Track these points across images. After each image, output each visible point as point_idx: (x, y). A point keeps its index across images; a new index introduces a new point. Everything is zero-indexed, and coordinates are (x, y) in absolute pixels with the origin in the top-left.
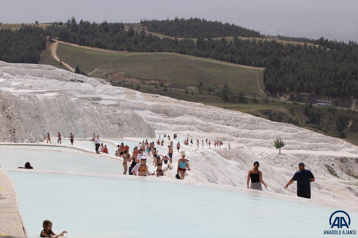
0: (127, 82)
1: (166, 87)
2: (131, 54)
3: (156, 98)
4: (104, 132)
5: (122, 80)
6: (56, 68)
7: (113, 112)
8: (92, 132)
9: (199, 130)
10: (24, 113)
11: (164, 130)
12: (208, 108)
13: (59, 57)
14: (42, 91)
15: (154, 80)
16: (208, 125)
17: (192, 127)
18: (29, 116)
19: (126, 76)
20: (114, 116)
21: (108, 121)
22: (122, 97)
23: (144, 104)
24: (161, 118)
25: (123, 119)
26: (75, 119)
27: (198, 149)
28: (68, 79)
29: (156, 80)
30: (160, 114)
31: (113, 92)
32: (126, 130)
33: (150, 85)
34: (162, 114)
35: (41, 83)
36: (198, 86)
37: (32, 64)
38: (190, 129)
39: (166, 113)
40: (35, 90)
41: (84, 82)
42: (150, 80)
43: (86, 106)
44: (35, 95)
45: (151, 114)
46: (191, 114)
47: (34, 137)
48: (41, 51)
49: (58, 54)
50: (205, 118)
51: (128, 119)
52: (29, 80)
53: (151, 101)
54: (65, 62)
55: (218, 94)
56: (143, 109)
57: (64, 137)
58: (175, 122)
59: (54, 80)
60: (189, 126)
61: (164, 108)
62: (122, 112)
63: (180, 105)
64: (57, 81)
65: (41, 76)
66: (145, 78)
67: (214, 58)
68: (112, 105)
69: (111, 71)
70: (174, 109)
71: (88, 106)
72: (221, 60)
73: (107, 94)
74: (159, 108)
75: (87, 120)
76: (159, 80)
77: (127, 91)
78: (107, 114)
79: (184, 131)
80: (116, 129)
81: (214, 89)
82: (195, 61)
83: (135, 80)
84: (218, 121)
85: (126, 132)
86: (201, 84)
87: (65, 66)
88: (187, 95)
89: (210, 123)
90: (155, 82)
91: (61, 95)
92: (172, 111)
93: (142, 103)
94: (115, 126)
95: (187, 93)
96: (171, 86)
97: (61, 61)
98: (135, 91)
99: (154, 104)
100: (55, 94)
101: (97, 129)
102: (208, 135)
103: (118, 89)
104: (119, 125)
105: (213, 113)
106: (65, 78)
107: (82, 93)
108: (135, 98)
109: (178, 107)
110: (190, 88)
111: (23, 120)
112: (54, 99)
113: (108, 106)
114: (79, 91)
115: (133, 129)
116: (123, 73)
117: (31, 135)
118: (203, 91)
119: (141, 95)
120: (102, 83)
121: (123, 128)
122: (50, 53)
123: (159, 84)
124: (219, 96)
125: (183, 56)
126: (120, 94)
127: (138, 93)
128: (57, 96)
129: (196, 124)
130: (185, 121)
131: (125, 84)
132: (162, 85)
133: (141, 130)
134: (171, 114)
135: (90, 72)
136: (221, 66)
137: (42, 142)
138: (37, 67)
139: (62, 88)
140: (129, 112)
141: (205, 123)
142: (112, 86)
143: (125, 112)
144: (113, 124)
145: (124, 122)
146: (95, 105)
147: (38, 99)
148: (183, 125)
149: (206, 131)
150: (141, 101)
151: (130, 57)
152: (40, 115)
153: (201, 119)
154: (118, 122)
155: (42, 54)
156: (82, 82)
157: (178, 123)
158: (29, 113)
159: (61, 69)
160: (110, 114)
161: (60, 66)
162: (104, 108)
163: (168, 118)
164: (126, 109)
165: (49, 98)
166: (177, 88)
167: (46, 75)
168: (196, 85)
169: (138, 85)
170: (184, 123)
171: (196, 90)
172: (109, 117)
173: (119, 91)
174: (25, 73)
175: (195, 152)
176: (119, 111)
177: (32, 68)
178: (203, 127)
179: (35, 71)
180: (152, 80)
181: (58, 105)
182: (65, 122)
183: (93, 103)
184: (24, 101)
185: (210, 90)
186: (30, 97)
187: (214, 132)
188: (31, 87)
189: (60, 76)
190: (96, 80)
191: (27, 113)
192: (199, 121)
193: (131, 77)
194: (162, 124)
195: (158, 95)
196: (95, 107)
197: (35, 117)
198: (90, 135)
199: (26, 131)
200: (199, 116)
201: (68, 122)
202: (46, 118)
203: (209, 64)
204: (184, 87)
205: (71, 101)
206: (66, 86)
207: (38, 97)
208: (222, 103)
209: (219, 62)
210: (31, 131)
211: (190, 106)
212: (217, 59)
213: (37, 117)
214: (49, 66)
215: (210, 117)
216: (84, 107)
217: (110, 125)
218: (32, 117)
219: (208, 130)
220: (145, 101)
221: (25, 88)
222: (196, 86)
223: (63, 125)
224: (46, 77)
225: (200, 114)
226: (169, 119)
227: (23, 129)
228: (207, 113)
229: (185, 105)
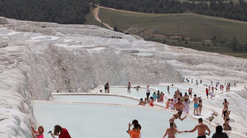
0: (156, 37)
1: (187, 41)
2: (158, 15)
3: (181, 50)
4: (144, 80)
5: (151, 36)
6: (99, 27)
7: (151, 62)
8: (134, 79)
9: (216, 75)
10: (77, 66)
11: (188, 75)
12: (223, 57)
13: (101, 19)
14: (92, 46)
15: (177, 35)
16: (224, 71)
17: (211, 72)
18: (81, 68)
19: (154, 33)
20: (151, 66)
21: (147, 70)
22: (153, 50)
23: (172, 55)
24: (185, 66)
25: (159, 68)
26: (120, 69)
27: (223, 92)
28: (109, 36)
29: (179, 35)
30: (184, 62)
31: (146, 46)
32: (161, 77)
33: (174, 39)
34: (186, 63)
35: (88, 39)
36: (213, 39)
37: (80, 25)
38: (209, 74)
39: (190, 61)
40: (85, 45)
41: (122, 38)
42: (174, 35)
43: (128, 58)
44: (86, 50)
45: (177, 63)
46: (209, 62)
47: (86, 86)
48: (87, 15)
49: (100, 16)
50: (220, 65)
51: (162, 68)
52: (78, 38)
53: (176, 52)
54: (105, 23)
55: (228, 46)
56: (171, 59)
57: (112, 85)
58: (196, 69)
59: (98, 37)
60: (208, 72)
61: (188, 58)
62: (157, 62)
63: (201, 55)
64: (100, 38)
65: (87, 34)
66: (170, 34)
67: (224, 17)
68: (148, 57)
69: (142, 29)
70: (196, 58)
71: (130, 58)
72: (230, 18)
73: (141, 47)
74: (184, 58)
75: (130, 70)
76: (181, 36)
77: (157, 44)
78: (145, 64)
79: (204, 76)
80: (153, 77)
81: (225, 41)
82: (209, 19)
83: (162, 36)
84: (232, 67)
85: (161, 78)
86: (215, 38)
87: (105, 26)
88: (204, 47)
89: (225, 69)
90: (178, 37)
91: (107, 49)
92: (194, 60)
93: (169, 54)
94: (152, 74)
95: (204, 45)
96: (191, 40)
97: (102, 22)
98: (164, 44)
99: (179, 54)
100: (103, 48)
101: (138, 77)
102: (224, 79)
103: (150, 43)
104: (156, 73)
105: (227, 61)
106: (106, 35)
107: (121, 47)
108: (164, 50)
109: (199, 56)
110: (206, 41)
111: (76, 72)
112: (102, 53)
113: (146, 57)
114: (119, 46)
115: (166, 76)
116: (152, 30)
117: (84, 85)
118: (217, 43)
119: (169, 47)
120: (137, 38)
121: (158, 76)
122: (93, 17)
123: (181, 39)
124: (230, 47)
125: (200, 16)
126: (151, 47)
127: (166, 46)
128: (104, 50)
129: (213, 70)
130: (205, 67)
131: (154, 39)
132: (183, 39)
133: (173, 77)
134: (193, 62)
135: (126, 30)
136: (230, 23)
137: (93, 90)
138: (84, 27)
139: (104, 43)
140: (163, 62)
141: (221, 69)
142: (145, 41)
143: (160, 62)
144: (151, 72)
145: (159, 70)
146: (135, 57)
147: (88, 53)
148: (204, 71)
149: (222, 75)
150: (169, 53)
151: (157, 17)
152: (90, 67)
153: (217, 66)
154: (155, 70)
155: (87, 17)
156: (120, 38)
157: (199, 69)
158: (82, 65)
159: (103, 28)
160: (148, 64)
161: (102, 26)
162: (142, 59)
163: (191, 65)
164: (160, 60)
165: (98, 52)
166: (196, 41)
167: (91, 33)
168: (211, 38)
169: (165, 40)
170: (204, 69)
171: (211, 42)
172: (147, 67)
173: (151, 45)
174: (74, 32)
175: (221, 94)
176: (155, 62)
177: (80, 28)
178: (220, 73)
179: (82, 30)
180: (175, 35)
181: (106, 57)
182: (112, 72)
183: (133, 55)
184: (76, 55)
185: (222, 42)
186: (81, 52)
187: (229, 76)
188: (81, 43)
189: (102, 33)
190: (132, 37)
191: (80, 66)
192: (216, 67)
193: (159, 34)
194: (186, 70)
195: (182, 47)
196: (135, 59)
197: (86, 69)
198: (133, 83)
199: (79, 81)
200: (216, 64)
201: (114, 73)
202: (96, 70)
203: (221, 22)
204: (201, 40)
205: (116, 54)
206: (108, 42)
207: (88, 51)
208: (232, 52)
209: (228, 20)
210: (83, 81)
211: (209, 55)
212: (227, 18)
213: (88, 68)
214: (94, 26)
215: (225, 64)
216: (126, 58)
217: (148, 73)
218: (84, 69)
219: (224, 75)
220: (172, 53)
221: (76, 44)
222: (211, 40)
223: (110, 75)
224: (91, 35)
225: (216, 62)
226: (192, 67)
227: (76, 79)
228: (223, 61)
229: (204, 55)
